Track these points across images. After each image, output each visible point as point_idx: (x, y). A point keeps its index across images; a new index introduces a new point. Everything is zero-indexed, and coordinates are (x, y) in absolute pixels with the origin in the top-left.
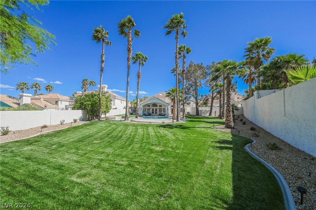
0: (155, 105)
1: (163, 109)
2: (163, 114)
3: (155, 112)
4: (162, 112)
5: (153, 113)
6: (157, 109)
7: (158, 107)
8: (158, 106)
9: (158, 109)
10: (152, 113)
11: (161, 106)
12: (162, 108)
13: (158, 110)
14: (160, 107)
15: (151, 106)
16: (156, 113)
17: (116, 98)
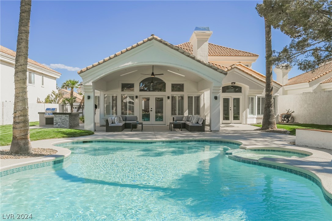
0: (153, 83)
1: (190, 98)
2: (194, 121)
3: (153, 114)
4: (186, 114)
5: (146, 116)
6: (161, 100)
7: (169, 92)
8: (169, 87)
9: (169, 101)
10: (140, 120)
11: (178, 87)
12: (186, 94)
13: (167, 105)
14: (177, 94)
15: (137, 88)
16: (159, 118)
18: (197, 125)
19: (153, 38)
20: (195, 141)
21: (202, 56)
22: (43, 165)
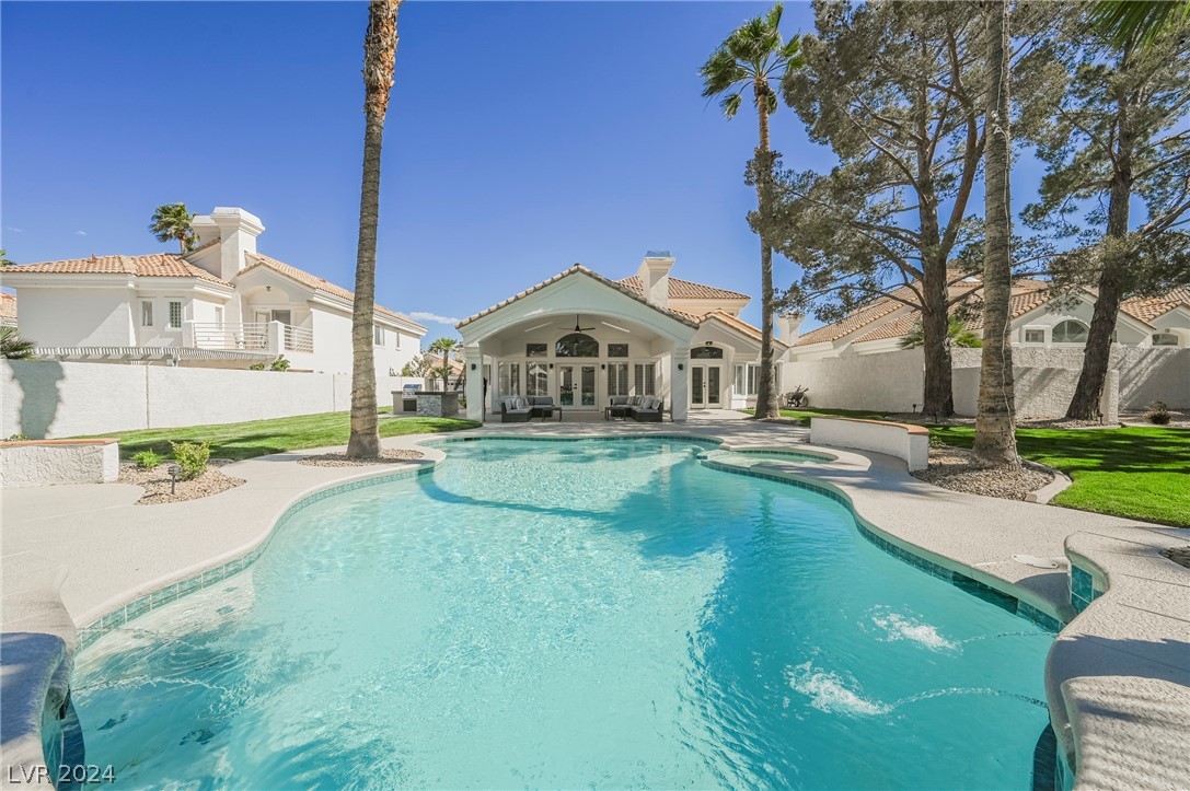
0: (578, 342)
1: (638, 368)
2: (645, 405)
3: (577, 394)
4: (632, 393)
5: (567, 397)
6: (592, 370)
7: (604, 356)
8: (603, 350)
9: (605, 373)
10: (557, 403)
11: (619, 350)
12: (631, 360)
13: (602, 378)
14: (617, 361)
15: (551, 351)
16: (589, 400)
17: (315, 299)
18: (650, 411)
19: (578, 270)
20: (647, 437)
21: (659, 299)
22: (401, 476)
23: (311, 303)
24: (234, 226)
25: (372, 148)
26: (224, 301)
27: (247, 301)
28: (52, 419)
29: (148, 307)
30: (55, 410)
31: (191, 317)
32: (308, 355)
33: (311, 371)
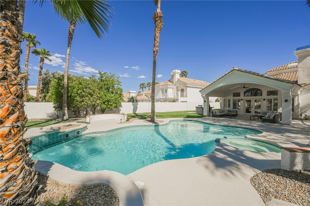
6: (262, 100)
7: (264, 96)
8: (265, 93)
9: (265, 102)
10: (244, 112)
12: (279, 97)
14: (272, 97)
17: (187, 86)
18: (269, 118)
19: (234, 70)
21: (304, 68)
23: (187, 87)
24: (175, 73)
25: (155, 62)
26: (174, 88)
27: (177, 88)
28: (136, 110)
29: (163, 90)
30: (137, 109)
31: (168, 92)
32: (186, 98)
33: (186, 102)
